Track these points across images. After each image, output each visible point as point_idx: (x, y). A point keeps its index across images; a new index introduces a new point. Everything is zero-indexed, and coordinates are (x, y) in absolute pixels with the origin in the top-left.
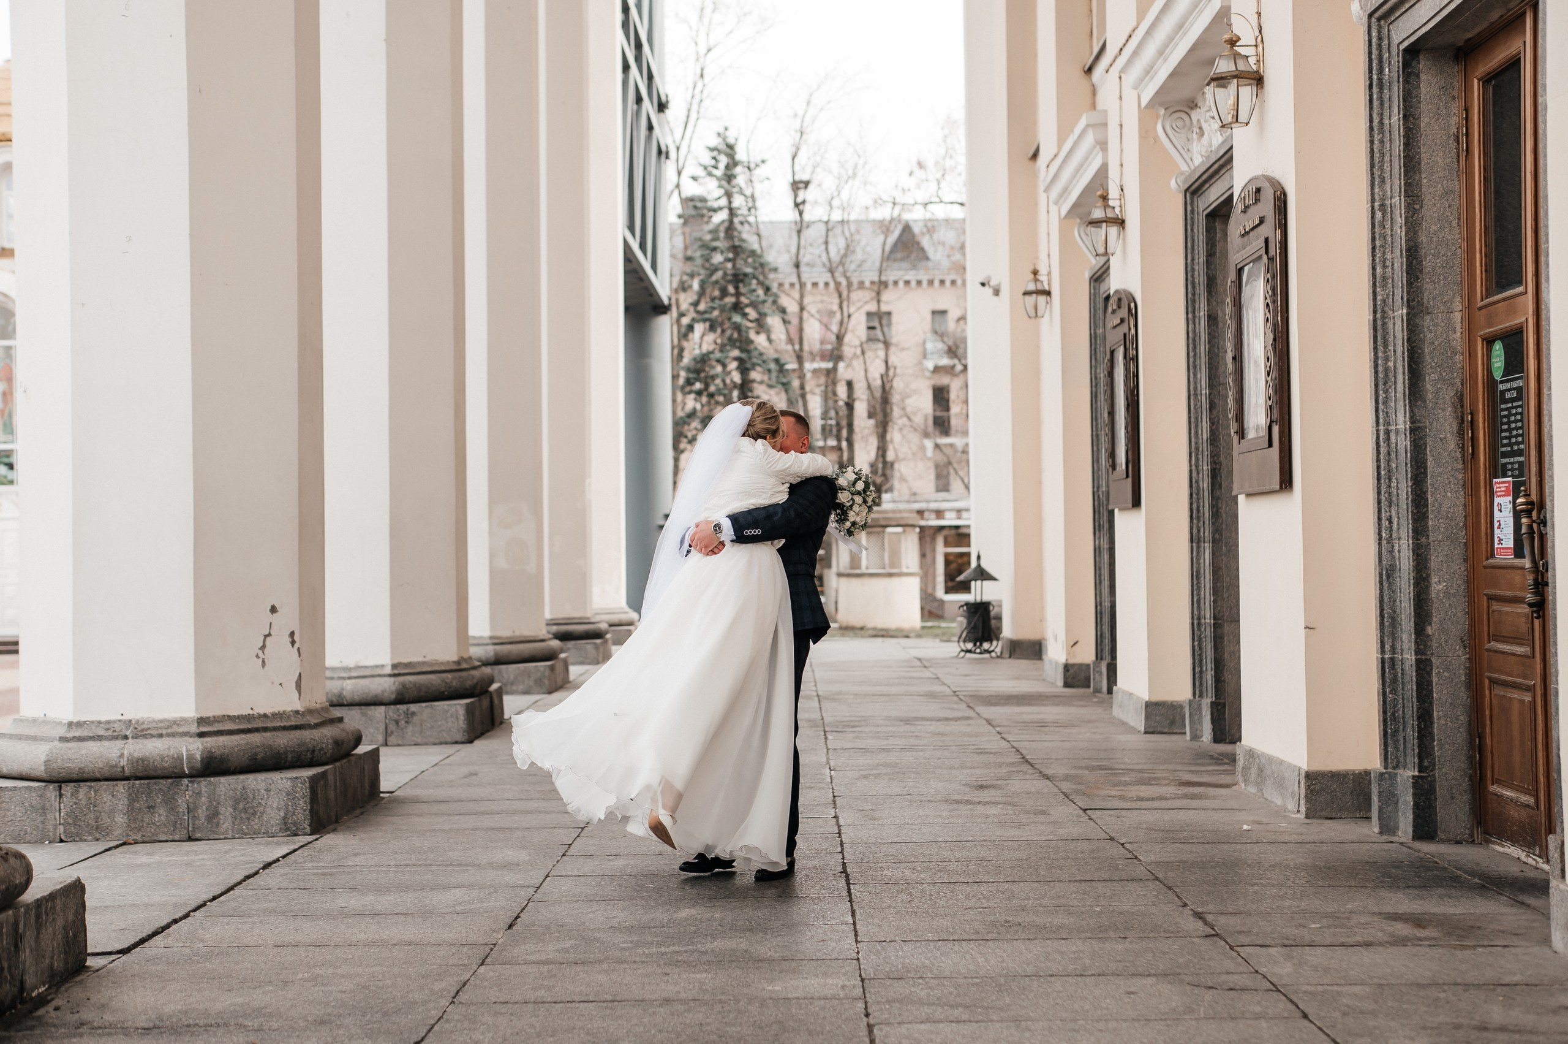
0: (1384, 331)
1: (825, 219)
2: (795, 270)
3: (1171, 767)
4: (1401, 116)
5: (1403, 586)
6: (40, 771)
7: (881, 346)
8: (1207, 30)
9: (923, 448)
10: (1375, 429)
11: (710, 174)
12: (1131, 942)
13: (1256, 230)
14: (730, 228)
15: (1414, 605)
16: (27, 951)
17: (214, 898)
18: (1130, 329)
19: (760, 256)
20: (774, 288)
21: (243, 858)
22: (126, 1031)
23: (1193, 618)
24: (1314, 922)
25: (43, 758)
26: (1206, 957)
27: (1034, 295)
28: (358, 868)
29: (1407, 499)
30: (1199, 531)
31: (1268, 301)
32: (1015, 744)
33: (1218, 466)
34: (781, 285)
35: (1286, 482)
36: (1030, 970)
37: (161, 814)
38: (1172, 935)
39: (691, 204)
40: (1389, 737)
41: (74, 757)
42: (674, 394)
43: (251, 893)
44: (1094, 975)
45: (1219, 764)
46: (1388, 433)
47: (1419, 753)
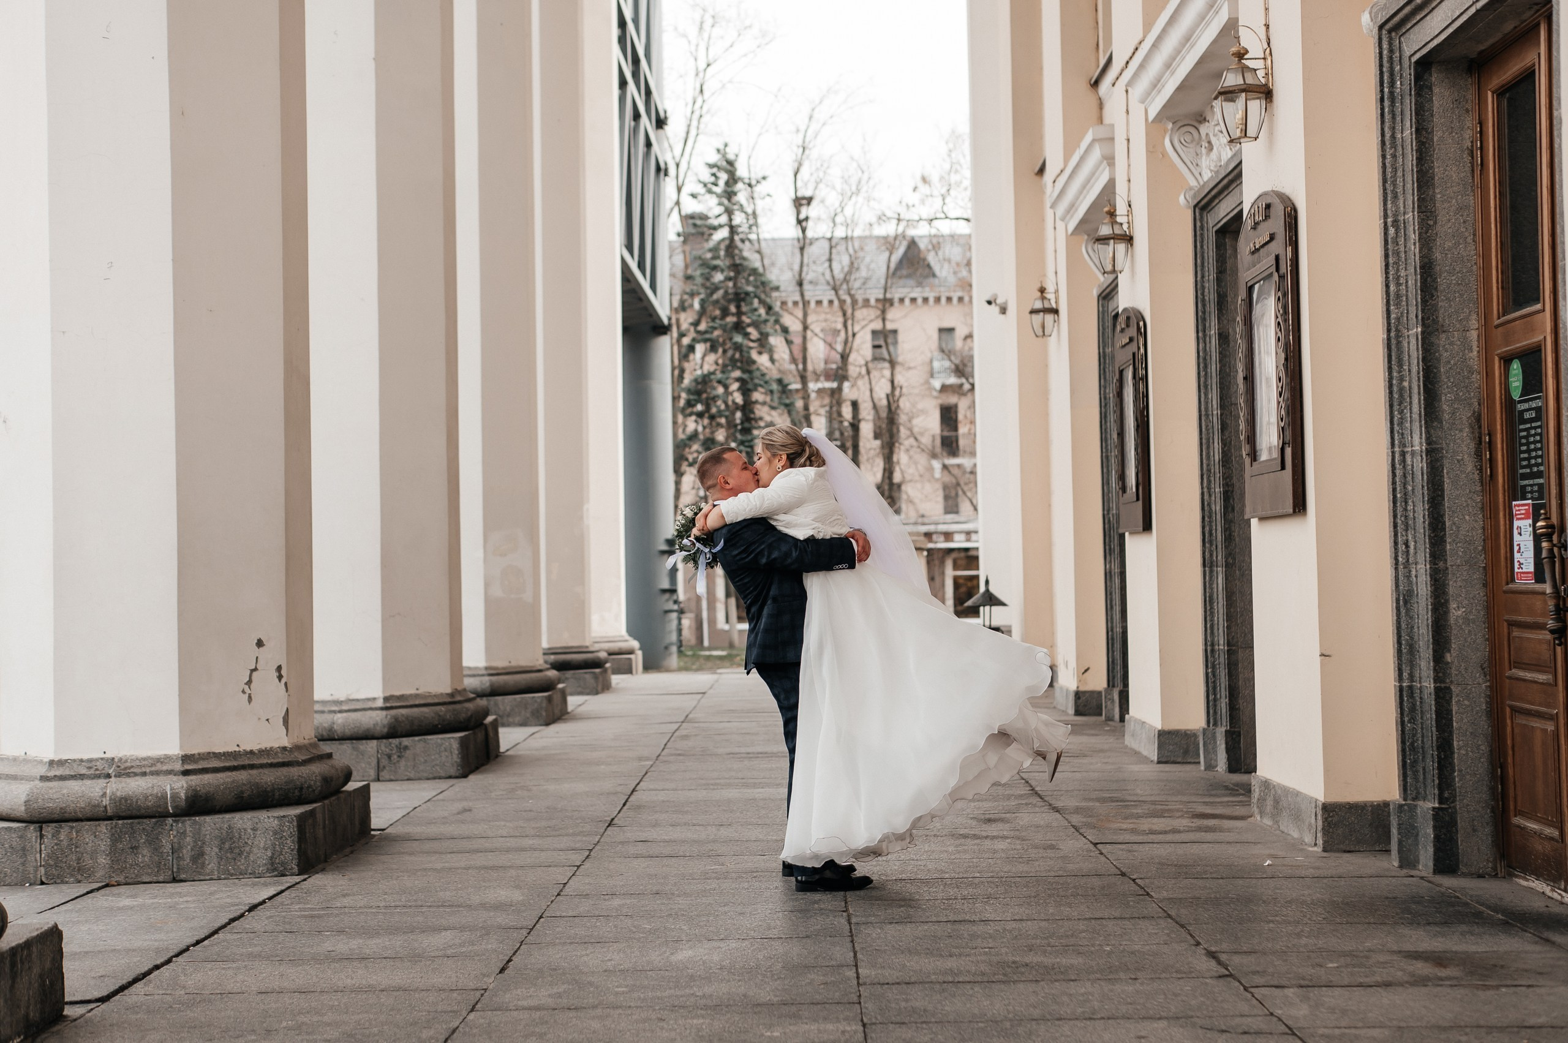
0: (1398, 350)
1: (829, 235)
2: (798, 288)
3: (1185, 799)
4: (1413, 129)
5: (1420, 612)
6: (20, 811)
7: (887, 365)
8: (1214, 42)
9: (931, 469)
10: (1390, 451)
11: (710, 191)
12: (1142, 984)
13: (1266, 247)
14: (731, 246)
15: (1433, 631)
17: (198, 942)
18: (1139, 348)
19: (762, 275)
20: (777, 307)
21: (229, 900)
23: (1206, 644)
24: (1332, 962)
25: (23, 798)
26: (1220, 999)
27: (1041, 315)
28: (346, 910)
29: (1424, 522)
30: (1211, 555)
31: (1280, 319)
33: (1230, 489)
34: (784, 303)
35: (1299, 506)
36: (1036, 1013)
37: (145, 855)
38: (1184, 976)
39: (691, 221)
40: (1408, 767)
41: (55, 797)
42: (674, 416)
43: (236, 936)
44: (1103, 1018)
45: (1234, 795)
46: (1403, 454)
47: (1439, 784)
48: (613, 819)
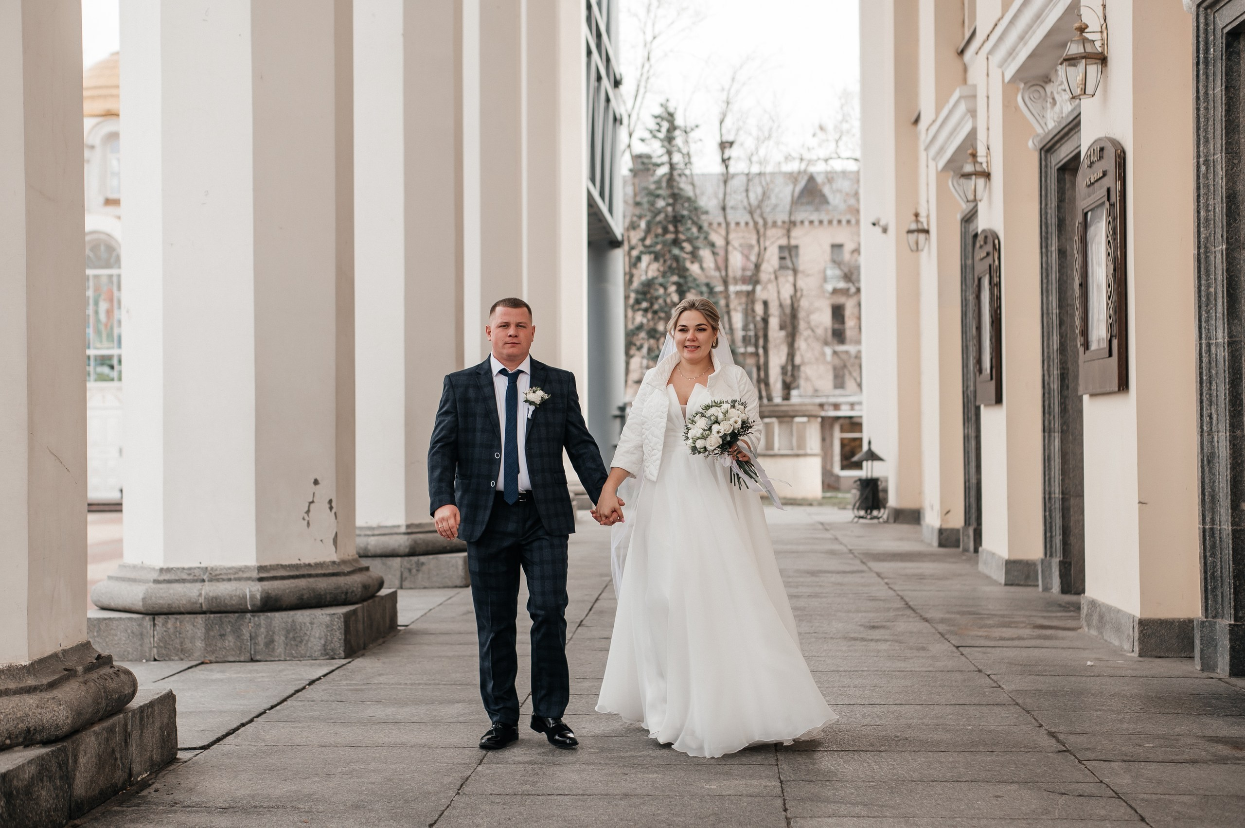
0: (1206, 263)
1: (746, 171)
2: (721, 212)
3: (1027, 613)
4: (1223, 87)
5: (1221, 470)
6: (139, 606)
7: (790, 272)
8: (1060, 19)
9: (823, 354)
10: (1198, 343)
11: (655, 137)
12: (997, 755)
13: (1100, 181)
14: (670, 179)
15: (1231, 485)
16: (134, 745)
17: (272, 707)
18: (994, 261)
19: (695, 202)
20: (705, 226)
21: (294, 676)
22: (209, 810)
23: (1044, 493)
24: (1148, 742)
25: (141, 596)
26: (1059, 769)
27: (916, 234)
28: (382, 686)
29: (1225, 399)
30: (1050, 423)
31: (1110, 239)
32: (900, 593)
33: (1066, 371)
34: (710, 224)
35: (1123, 384)
36: (916, 776)
37: (230, 641)
38: (1031, 750)
39: (639, 160)
40: (1209, 592)
41: (164, 595)
42: (626, 311)
43: (300, 704)
44: (967, 781)
45: (1066, 611)
46: (1209, 345)
47: (1235, 606)
48: (582, 621)
